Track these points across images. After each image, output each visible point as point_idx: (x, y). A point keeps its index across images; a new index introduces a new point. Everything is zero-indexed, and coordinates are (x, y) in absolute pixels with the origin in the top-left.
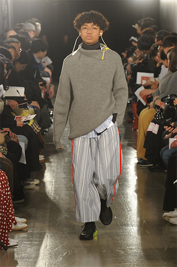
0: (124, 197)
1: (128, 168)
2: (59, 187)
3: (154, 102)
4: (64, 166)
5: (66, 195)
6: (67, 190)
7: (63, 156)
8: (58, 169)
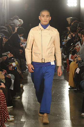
0: (62, 105)
1: (64, 91)
2: (30, 100)
3: (77, 58)
4: (32, 90)
5: (33, 104)
6: (34, 102)
7: (32, 85)
8: (29, 91)
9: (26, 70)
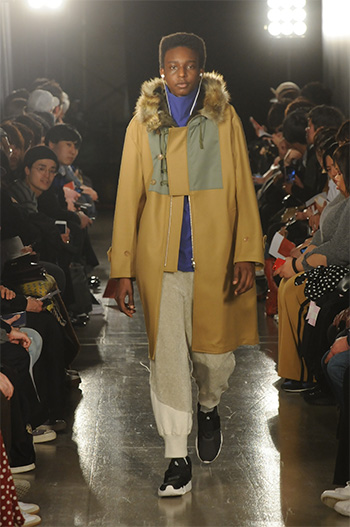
0: (247, 458)
2: (109, 438)
4: (119, 393)
5: (124, 454)
6: (125, 444)
7: (117, 373)
8: (105, 399)
9: (91, 309)
